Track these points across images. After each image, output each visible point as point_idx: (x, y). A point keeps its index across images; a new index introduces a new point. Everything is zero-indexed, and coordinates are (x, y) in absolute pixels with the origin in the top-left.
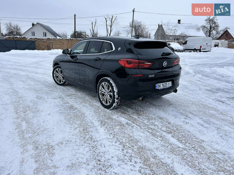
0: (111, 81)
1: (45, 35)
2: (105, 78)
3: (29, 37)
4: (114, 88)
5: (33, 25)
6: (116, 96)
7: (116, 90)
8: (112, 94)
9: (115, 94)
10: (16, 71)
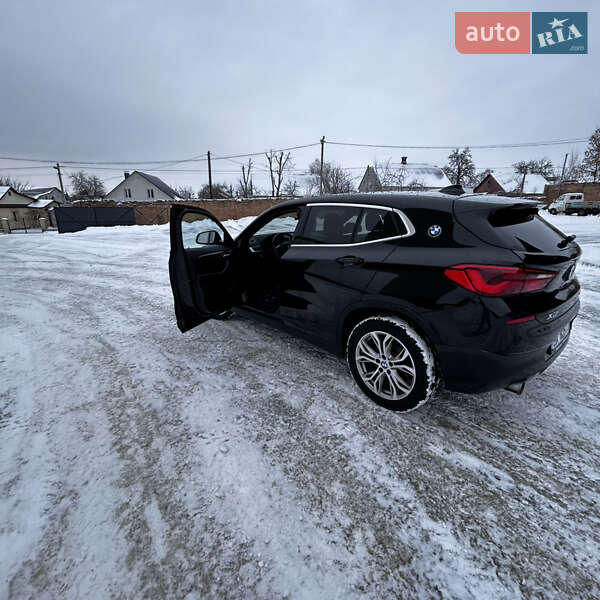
0: (408, 333)
1: (151, 194)
2: (385, 319)
3: (120, 199)
4: (424, 354)
5: (127, 175)
6: (431, 380)
7: (428, 359)
8: (413, 371)
9: (429, 373)
10: (102, 280)
